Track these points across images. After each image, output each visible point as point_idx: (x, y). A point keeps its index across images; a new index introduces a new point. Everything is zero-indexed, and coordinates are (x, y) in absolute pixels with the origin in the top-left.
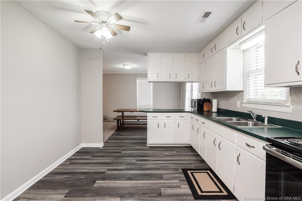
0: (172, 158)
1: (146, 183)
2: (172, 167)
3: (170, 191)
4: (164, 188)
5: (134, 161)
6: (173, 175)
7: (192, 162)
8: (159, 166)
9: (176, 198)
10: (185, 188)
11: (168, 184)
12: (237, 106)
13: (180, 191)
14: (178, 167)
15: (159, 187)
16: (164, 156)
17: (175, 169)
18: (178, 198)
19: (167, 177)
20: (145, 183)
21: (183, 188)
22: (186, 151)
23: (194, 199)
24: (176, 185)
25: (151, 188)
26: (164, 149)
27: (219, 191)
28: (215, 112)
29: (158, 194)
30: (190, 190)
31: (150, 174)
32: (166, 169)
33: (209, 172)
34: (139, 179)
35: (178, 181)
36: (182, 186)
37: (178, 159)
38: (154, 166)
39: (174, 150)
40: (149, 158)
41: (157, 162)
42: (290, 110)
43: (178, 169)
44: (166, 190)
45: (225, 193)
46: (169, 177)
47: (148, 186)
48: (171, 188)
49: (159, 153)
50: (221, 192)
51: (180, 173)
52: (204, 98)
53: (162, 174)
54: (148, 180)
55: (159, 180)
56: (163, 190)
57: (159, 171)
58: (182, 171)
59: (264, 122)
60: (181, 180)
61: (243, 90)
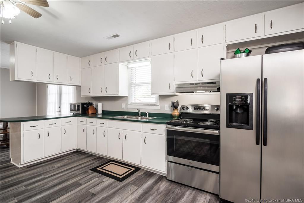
0: (69, 166)
1: (69, 196)
2: (80, 172)
3: (98, 188)
4: (91, 189)
5: (23, 188)
6: (87, 177)
7: (93, 162)
8: (64, 178)
9: (108, 189)
10: (107, 180)
11: (91, 185)
12: (122, 107)
13: (106, 184)
14: (85, 170)
15: (86, 191)
16: (58, 168)
17: (84, 172)
18: (110, 188)
19: (84, 181)
20: (67, 197)
21: (106, 181)
22: (77, 156)
23: (120, 182)
24: (99, 182)
25: (79, 195)
26: (50, 162)
27: (129, 169)
28: (101, 114)
29: (92, 195)
30: (113, 179)
31: (63, 188)
32: (75, 177)
33: (112, 162)
34: (56, 197)
35: (97, 179)
36: (104, 180)
37: (77, 164)
38: (58, 180)
39: (64, 159)
40: (42, 177)
41: (57, 176)
42: (159, 108)
43: (86, 172)
44: (94, 189)
45: (133, 169)
46: (86, 181)
47: (74, 197)
48: (97, 186)
49: (48, 168)
50: (131, 169)
51: (91, 173)
52: (89, 102)
53: (77, 182)
54: (67, 193)
55: (79, 187)
56: (92, 191)
57: (70, 181)
58: (92, 171)
59: (147, 116)
60: (99, 177)
61: (127, 96)
